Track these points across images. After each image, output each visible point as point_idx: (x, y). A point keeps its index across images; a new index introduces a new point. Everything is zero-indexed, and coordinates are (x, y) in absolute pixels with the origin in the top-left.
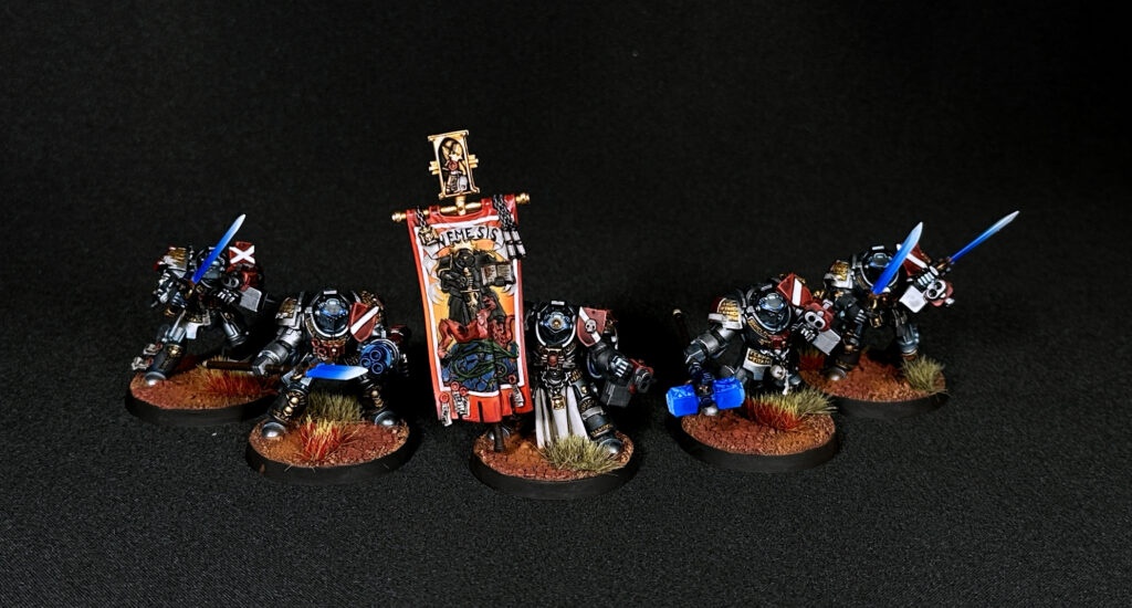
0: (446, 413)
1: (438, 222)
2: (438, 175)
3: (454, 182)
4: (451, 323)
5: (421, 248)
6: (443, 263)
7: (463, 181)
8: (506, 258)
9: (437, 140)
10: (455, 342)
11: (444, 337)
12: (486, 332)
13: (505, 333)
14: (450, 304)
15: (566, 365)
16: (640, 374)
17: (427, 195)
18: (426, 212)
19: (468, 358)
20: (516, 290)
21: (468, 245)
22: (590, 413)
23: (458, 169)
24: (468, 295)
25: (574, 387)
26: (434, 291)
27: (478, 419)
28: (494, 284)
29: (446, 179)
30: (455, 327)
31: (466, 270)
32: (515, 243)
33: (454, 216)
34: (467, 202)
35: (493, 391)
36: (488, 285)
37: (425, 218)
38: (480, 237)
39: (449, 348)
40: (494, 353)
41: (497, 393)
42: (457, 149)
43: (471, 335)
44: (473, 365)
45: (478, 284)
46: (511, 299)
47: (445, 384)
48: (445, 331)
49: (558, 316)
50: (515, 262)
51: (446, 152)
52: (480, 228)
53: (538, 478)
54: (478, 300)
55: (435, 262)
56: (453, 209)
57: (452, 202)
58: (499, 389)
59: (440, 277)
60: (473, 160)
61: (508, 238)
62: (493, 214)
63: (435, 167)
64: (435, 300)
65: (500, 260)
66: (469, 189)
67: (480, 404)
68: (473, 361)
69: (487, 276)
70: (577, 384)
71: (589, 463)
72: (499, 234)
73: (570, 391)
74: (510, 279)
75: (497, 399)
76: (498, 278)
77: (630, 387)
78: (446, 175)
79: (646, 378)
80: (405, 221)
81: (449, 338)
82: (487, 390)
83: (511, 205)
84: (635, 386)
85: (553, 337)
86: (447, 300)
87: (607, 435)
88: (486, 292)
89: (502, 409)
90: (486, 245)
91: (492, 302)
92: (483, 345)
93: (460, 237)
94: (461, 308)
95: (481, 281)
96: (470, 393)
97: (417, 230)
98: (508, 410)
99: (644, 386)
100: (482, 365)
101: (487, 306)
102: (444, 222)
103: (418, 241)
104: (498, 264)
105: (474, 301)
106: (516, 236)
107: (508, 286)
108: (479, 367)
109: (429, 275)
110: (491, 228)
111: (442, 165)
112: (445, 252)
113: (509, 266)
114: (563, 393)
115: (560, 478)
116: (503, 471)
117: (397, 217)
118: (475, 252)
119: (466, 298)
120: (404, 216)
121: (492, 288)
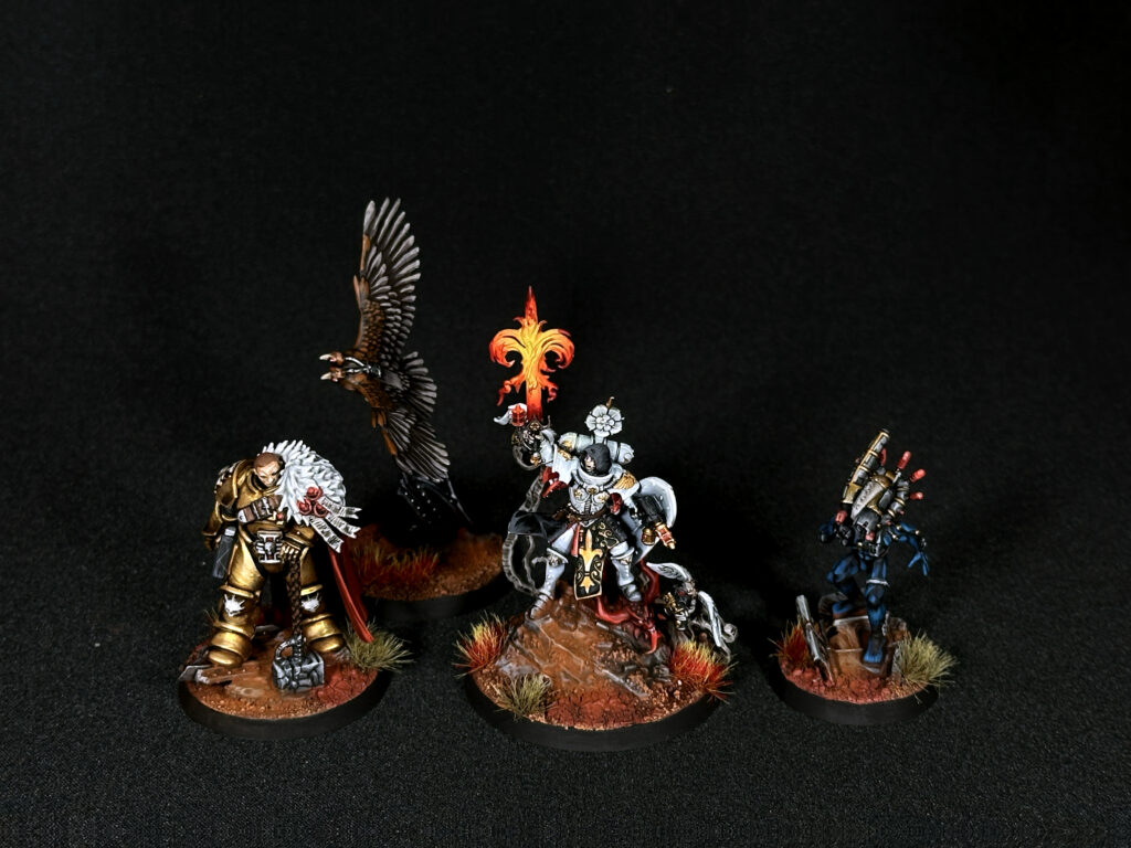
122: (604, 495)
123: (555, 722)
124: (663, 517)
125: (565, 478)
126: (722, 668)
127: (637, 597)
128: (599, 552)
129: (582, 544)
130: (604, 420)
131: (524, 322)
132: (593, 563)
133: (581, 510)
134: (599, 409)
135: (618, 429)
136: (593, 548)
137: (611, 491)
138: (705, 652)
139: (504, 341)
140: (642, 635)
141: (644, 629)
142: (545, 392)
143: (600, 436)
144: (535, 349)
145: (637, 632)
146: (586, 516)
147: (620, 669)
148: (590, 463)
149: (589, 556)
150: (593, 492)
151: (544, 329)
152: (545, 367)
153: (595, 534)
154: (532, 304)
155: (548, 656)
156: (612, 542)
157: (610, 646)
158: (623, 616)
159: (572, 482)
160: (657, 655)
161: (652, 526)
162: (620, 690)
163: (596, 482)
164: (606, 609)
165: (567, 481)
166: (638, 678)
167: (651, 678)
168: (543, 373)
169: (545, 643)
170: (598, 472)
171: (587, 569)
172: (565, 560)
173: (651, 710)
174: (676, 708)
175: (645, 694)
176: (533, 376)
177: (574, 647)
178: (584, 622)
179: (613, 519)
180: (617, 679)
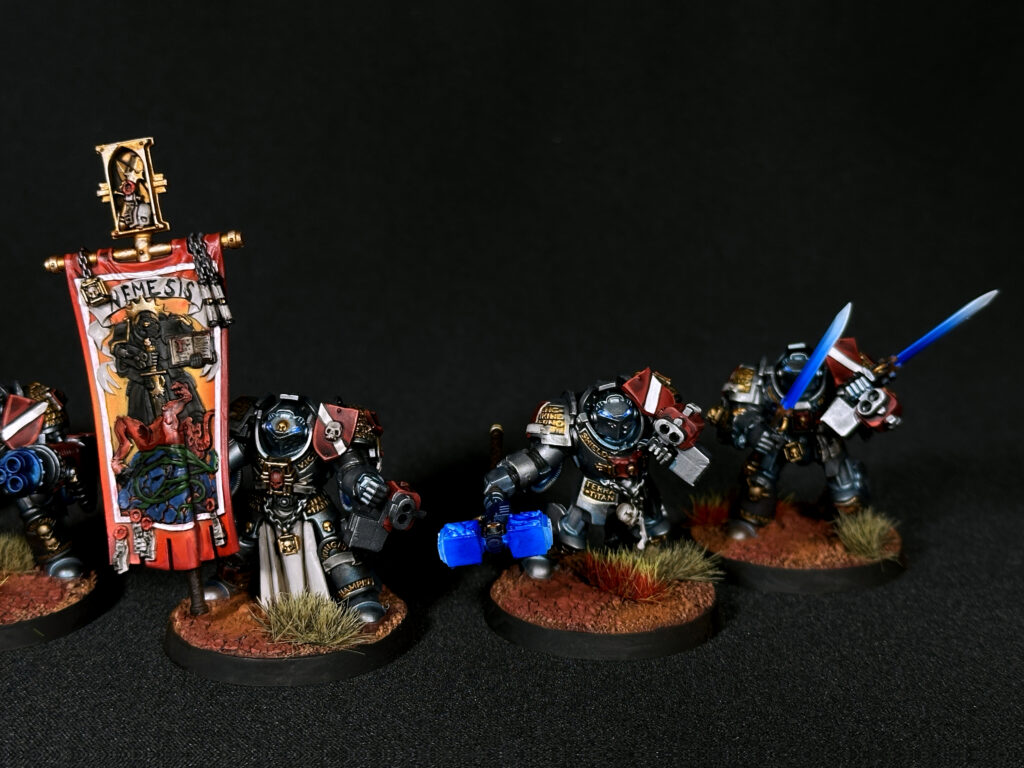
0: (120, 555)
1: (108, 271)
2: (109, 203)
3: (131, 212)
4: (130, 422)
5: (85, 310)
6: (118, 333)
7: (143, 211)
8: (205, 325)
9: (107, 152)
10: (136, 450)
11: (122, 442)
12: (175, 434)
13: (203, 436)
14: (128, 394)
15: (300, 487)
16: (397, 502)
18: (92, 258)
19: (153, 474)
20: (218, 373)
21: (151, 306)
22: (335, 561)
23: (137, 192)
24: (150, 379)
25: (313, 522)
26: (105, 375)
27: (166, 565)
28: (187, 364)
29: (119, 209)
30: (135, 427)
31: (148, 341)
32: (216, 303)
33: (133, 263)
34: (152, 243)
35: (185, 522)
36: (180, 366)
37: (90, 265)
38: (170, 295)
39: (129, 459)
40: (188, 466)
42: (137, 166)
43: (155, 438)
44: (158, 484)
45: (165, 364)
46: (212, 386)
47: (123, 512)
48: (122, 433)
49: (286, 415)
50: (217, 331)
51: (121, 169)
52: (170, 281)
53: (240, 653)
54: (165, 386)
55: (108, 332)
56: (130, 253)
57: (128, 242)
58: (195, 519)
59: (113, 353)
60: (160, 180)
61: (207, 295)
62: (188, 261)
63: (105, 190)
64: (107, 387)
65: (198, 328)
66: (152, 223)
67: (169, 541)
68: (157, 478)
69: (179, 352)
70: (318, 519)
71: (319, 632)
72: (195, 290)
73: (308, 528)
74: (209, 355)
75: (191, 535)
76: (194, 355)
77: (382, 520)
78: (119, 200)
79: (406, 507)
80: (62, 269)
81: (128, 444)
82: (176, 521)
83: (213, 247)
84: (390, 519)
85: (279, 445)
86: (124, 388)
87: (365, 595)
88: (177, 375)
89: (199, 550)
90: (177, 307)
91: (185, 391)
92: (169, 455)
93: (140, 293)
94: (142, 399)
95: (169, 358)
96: (157, 525)
97: (78, 282)
98: (208, 553)
99: (402, 519)
100: (171, 484)
101: (179, 396)
102: (116, 271)
103: (81, 300)
104: (194, 334)
105: (160, 389)
106: (218, 292)
107: (208, 367)
108: (166, 487)
109: (99, 350)
110: (185, 281)
111: (114, 187)
112: (120, 317)
113: (208, 337)
114: (297, 531)
115: (273, 654)
116: (196, 642)
117: (51, 263)
118: (162, 316)
119: (148, 384)
120: (61, 263)
121: (187, 370)
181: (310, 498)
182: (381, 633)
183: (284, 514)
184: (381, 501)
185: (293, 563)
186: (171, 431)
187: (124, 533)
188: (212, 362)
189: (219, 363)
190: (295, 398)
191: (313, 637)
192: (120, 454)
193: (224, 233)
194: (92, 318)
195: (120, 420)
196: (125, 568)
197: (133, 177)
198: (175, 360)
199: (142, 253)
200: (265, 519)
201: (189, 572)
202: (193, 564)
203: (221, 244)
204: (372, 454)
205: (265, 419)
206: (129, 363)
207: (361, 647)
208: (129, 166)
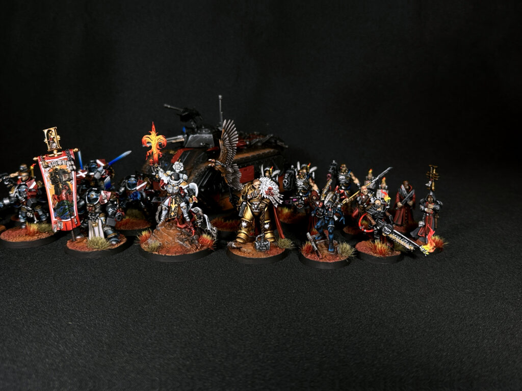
1: (48, 159)
3: (52, 145)
5: (43, 169)
6: (51, 174)
7: (54, 145)
9: (46, 131)
14: (54, 189)
15: (97, 211)
17: (44, 151)
18: (44, 157)
21: (58, 167)
22: (106, 229)
23: (53, 140)
25: (100, 219)
27: (65, 230)
28: (67, 181)
29: (49, 144)
30: (56, 197)
31: (57, 176)
32: (72, 165)
33: (53, 157)
34: (58, 152)
35: (68, 218)
36: (65, 181)
37: (44, 158)
38: (62, 164)
40: (68, 205)
41: (70, 219)
43: (61, 199)
45: (62, 181)
47: (56, 218)
48: (54, 199)
51: (50, 135)
52: (62, 161)
55: (49, 174)
56: (53, 155)
57: (52, 152)
59: (50, 179)
62: (66, 156)
63: (46, 140)
66: (57, 147)
69: (65, 178)
71: (99, 246)
72: (68, 163)
73: (100, 221)
75: (70, 222)
76: (68, 178)
77: (114, 219)
78: (49, 142)
79: (120, 215)
80: (37, 160)
81: (55, 201)
82: (67, 219)
83: (72, 152)
84: (116, 218)
85: (91, 201)
87: (114, 237)
88: (65, 183)
90: (63, 167)
92: (64, 203)
94: (57, 190)
95: (62, 179)
96: (63, 220)
97: (41, 163)
98: (75, 226)
99: (119, 219)
103: (42, 167)
104: (68, 173)
105: (61, 187)
106: (73, 163)
109: (47, 178)
110: (65, 160)
111: (48, 139)
112: (51, 170)
114: (97, 221)
115: (87, 251)
117: (35, 159)
118: (60, 170)
119: (58, 186)
120: (37, 158)
122: (177, 187)
123: (160, 254)
124: (194, 194)
125: (166, 182)
126: (213, 241)
127: (189, 220)
128: (177, 205)
129: (172, 203)
130: (178, 166)
131: (152, 133)
132: (175, 208)
133: (171, 192)
134: (176, 163)
135: (182, 169)
136: (175, 204)
137: (179, 186)
138: (209, 237)
139: (145, 138)
140: (190, 231)
141: (190, 229)
142: (159, 155)
143: (177, 171)
144: (155, 141)
145: (189, 230)
146: (172, 194)
147: (182, 240)
148: (173, 177)
149: (173, 206)
150: (174, 186)
151: (157, 135)
152: (159, 147)
153: (175, 200)
154: (153, 127)
155: (162, 237)
156: (180, 202)
157: (180, 234)
158: (184, 226)
159: (168, 183)
160: (194, 237)
161: (191, 197)
162: (182, 246)
163: (174, 182)
164: (179, 224)
165: (166, 183)
166: (187, 242)
167: (191, 243)
168: (158, 149)
169: (161, 233)
170: (175, 180)
171: (173, 210)
172: (167, 209)
173: (190, 251)
174: (197, 251)
175: (189, 247)
176: (155, 150)
177: (169, 234)
178: (174, 228)
179: (180, 195)
180: (181, 243)
181: (100, 213)
182: (116, 246)
183: (93, 217)
184: (114, 214)
185: (96, 229)
186: (64, 197)
187: (56, 223)
188: (72, 179)
189: (74, 180)
190: (96, 189)
191: (97, 247)
192: (53, 204)
193: (74, 149)
194: (45, 171)
195: (53, 195)
196: (56, 231)
197: (52, 137)
198: (64, 180)
199: (55, 155)
200: (89, 219)
201: (71, 231)
202: (71, 229)
203: (74, 152)
204: (115, 203)
205: (88, 194)
206: (54, 181)
207: (109, 249)
208: (51, 134)
